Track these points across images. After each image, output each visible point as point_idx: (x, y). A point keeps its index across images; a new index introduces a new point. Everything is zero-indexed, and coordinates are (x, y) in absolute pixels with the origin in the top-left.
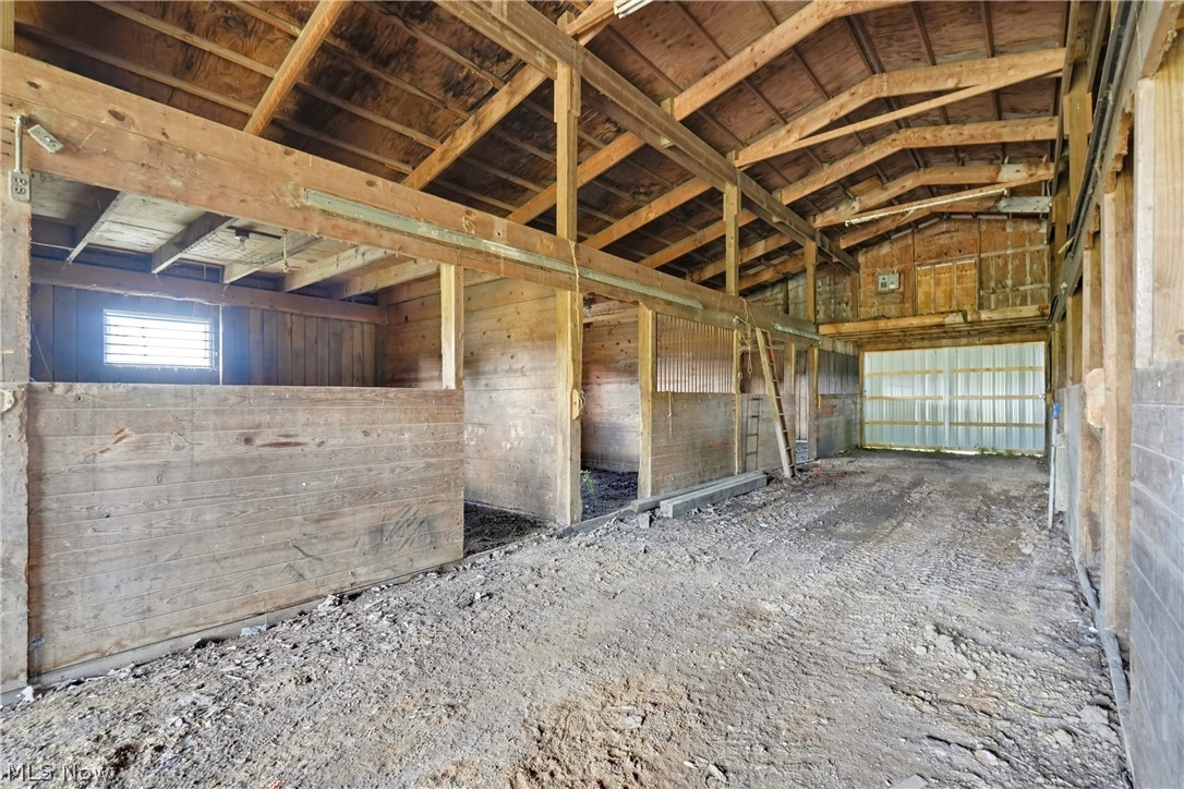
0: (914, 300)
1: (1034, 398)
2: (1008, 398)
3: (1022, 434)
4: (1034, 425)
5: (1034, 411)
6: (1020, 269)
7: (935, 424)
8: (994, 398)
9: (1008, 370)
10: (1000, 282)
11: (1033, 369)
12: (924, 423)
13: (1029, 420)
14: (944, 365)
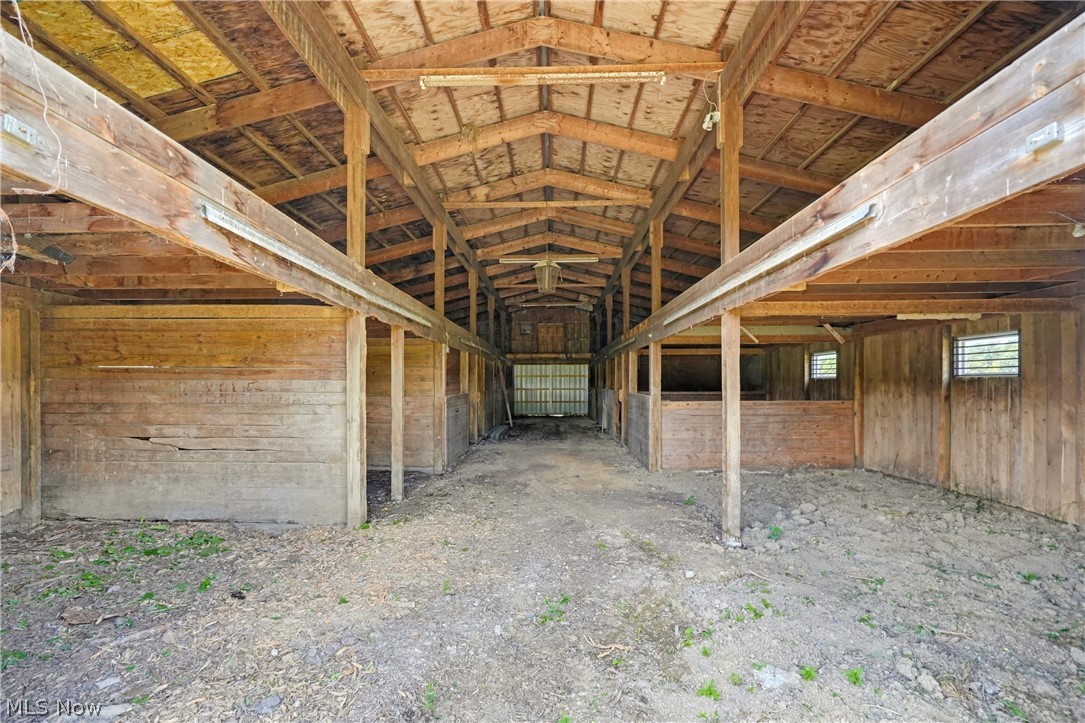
0: (537, 339)
1: (584, 389)
2: (575, 389)
3: (575, 406)
4: (584, 402)
5: (584, 395)
6: (579, 330)
7: (546, 402)
8: (570, 389)
9: (575, 376)
10: (573, 335)
11: (584, 376)
12: (541, 402)
13: (582, 400)
14: (549, 373)
